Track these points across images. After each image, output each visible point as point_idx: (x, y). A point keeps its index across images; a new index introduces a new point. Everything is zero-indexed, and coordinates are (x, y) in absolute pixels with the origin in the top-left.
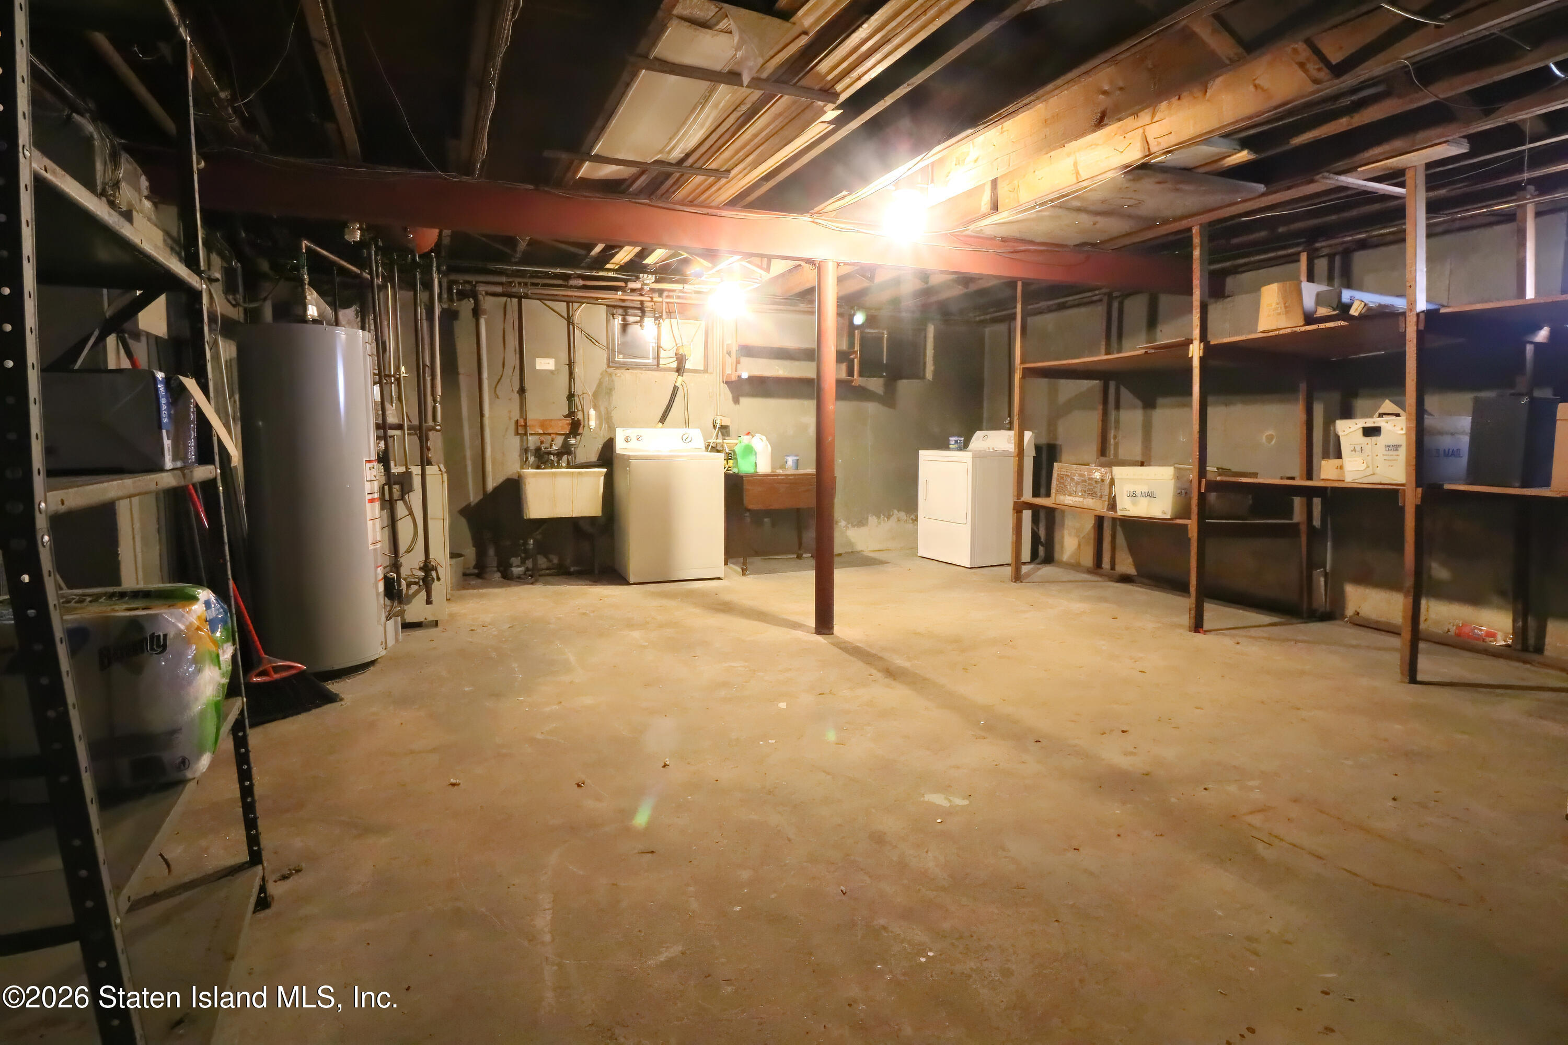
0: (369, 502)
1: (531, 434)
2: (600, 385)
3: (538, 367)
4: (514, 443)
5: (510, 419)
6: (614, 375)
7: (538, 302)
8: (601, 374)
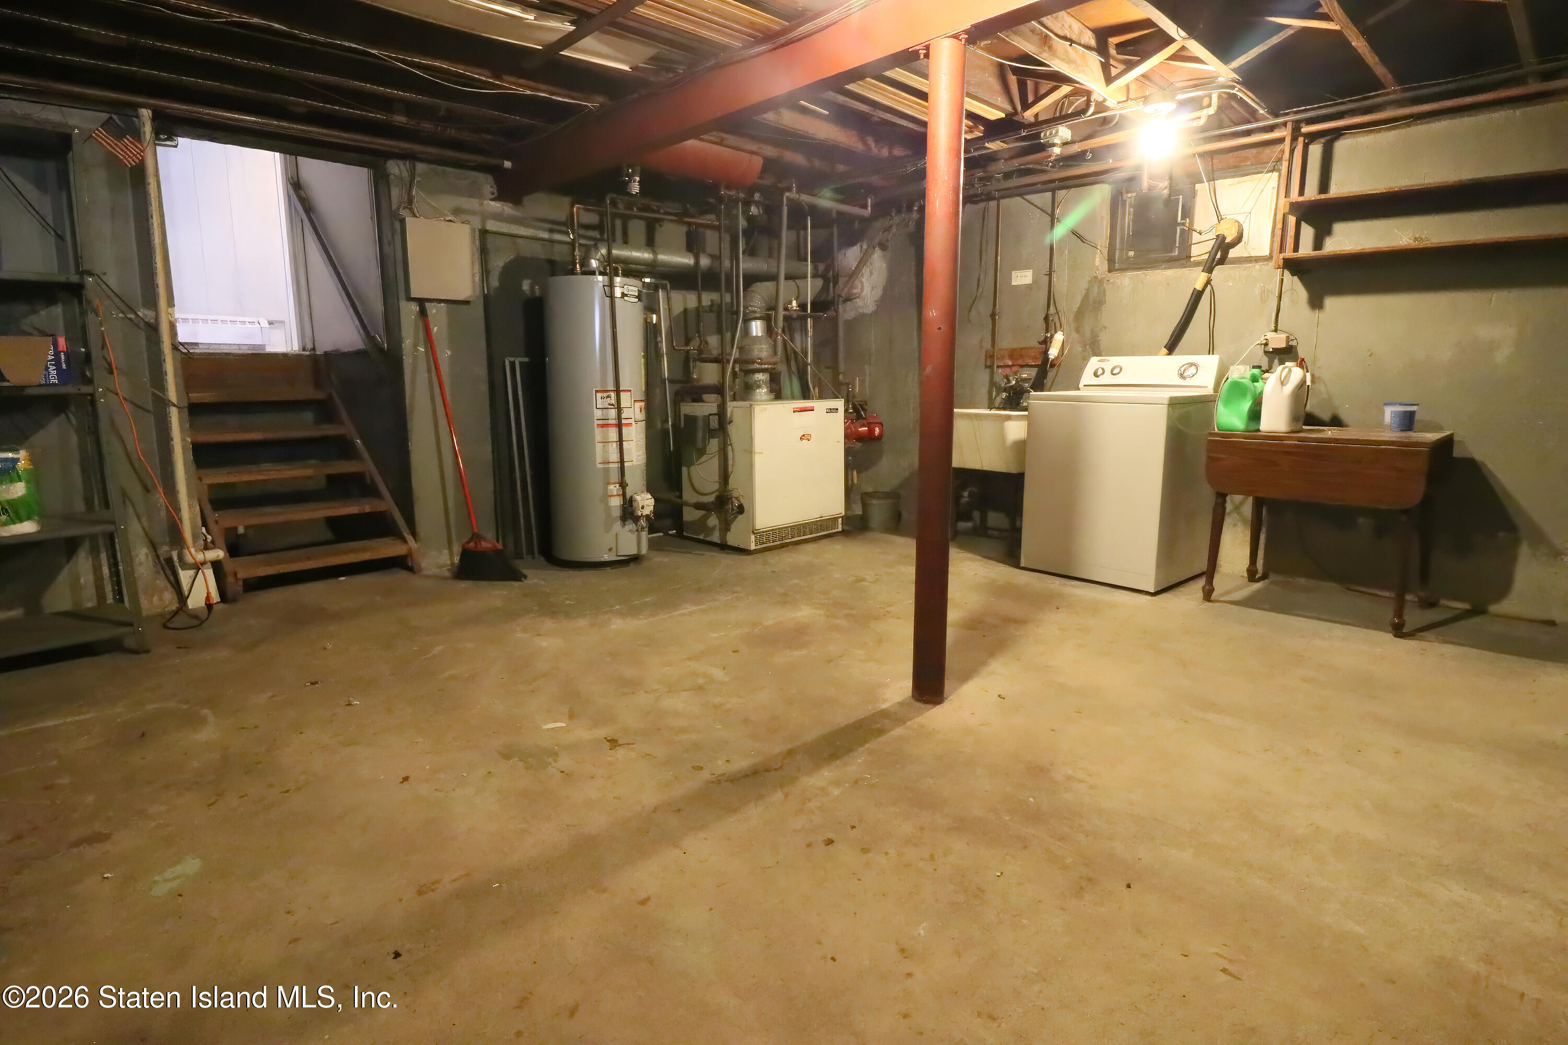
0: (597, 427)
1: (999, 367)
2: (1086, 297)
3: (1014, 283)
4: (984, 376)
5: (981, 347)
6: (1105, 281)
7: (1019, 199)
8: (1090, 282)
